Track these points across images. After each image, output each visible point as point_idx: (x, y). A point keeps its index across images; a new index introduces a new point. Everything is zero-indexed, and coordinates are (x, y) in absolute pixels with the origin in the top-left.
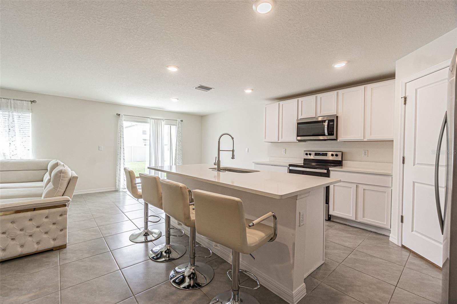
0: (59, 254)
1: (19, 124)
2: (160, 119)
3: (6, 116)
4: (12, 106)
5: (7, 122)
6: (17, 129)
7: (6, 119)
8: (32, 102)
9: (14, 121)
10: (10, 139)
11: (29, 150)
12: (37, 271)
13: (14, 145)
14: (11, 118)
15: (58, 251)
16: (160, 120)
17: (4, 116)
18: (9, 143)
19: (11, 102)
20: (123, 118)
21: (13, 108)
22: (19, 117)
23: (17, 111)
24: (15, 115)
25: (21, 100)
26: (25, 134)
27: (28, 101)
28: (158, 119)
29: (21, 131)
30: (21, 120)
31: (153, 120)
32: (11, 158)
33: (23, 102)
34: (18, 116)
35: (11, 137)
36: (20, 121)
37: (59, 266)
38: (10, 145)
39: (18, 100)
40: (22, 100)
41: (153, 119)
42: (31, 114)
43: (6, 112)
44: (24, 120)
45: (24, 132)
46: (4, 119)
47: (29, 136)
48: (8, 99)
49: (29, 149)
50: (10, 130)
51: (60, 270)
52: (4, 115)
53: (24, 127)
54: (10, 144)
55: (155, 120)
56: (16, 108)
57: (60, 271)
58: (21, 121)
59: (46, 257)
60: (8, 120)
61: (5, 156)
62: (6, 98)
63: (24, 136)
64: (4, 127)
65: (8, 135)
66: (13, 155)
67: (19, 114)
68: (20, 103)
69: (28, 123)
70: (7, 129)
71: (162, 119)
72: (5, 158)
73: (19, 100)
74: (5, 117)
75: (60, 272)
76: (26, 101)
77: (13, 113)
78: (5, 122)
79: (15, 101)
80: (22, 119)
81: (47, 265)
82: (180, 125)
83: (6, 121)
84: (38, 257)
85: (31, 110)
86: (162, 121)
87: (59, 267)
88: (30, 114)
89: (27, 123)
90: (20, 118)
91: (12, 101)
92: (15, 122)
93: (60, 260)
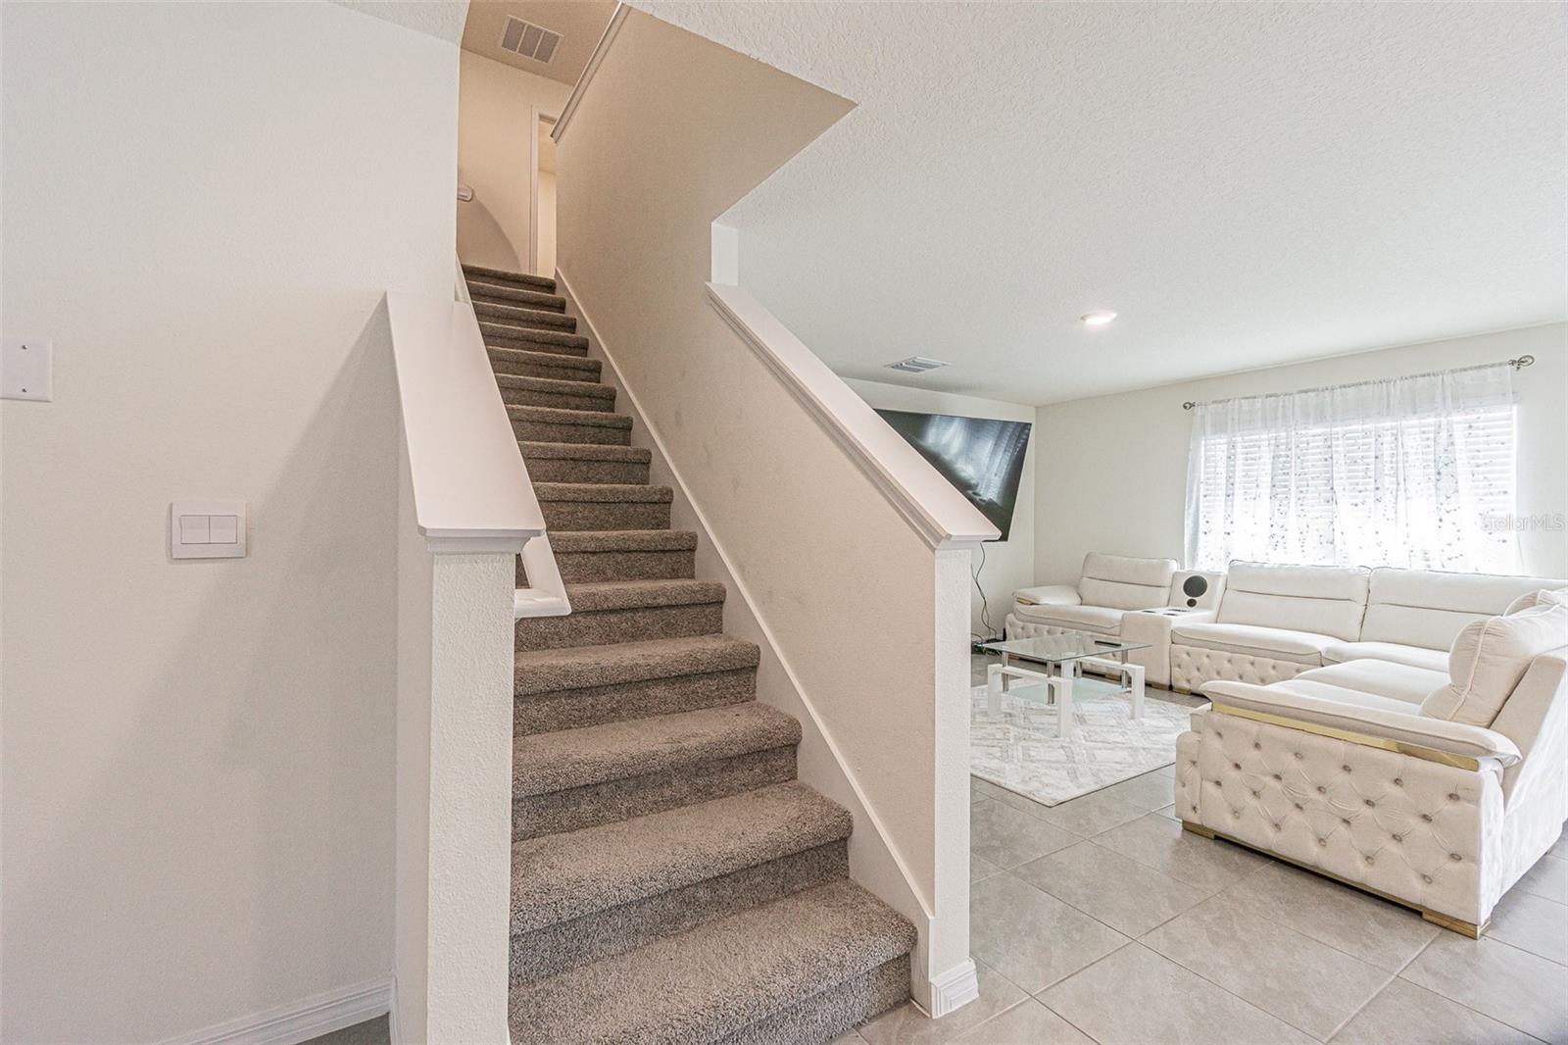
0: (1430, 940)
1: (1470, 451)
3: (1429, 432)
4: (1448, 392)
5: (1432, 450)
6: (1462, 470)
7: (1428, 439)
8: (1519, 363)
9: (1452, 444)
10: (1440, 506)
11: (1504, 541)
12: (1325, 941)
13: (1454, 524)
14: (1444, 434)
15: (1439, 930)
17: (1424, 432)
18: (1438, 518)
19: (1443, 380)
21: (1449, 401)
22: (1470, 427)
23: (1464, 409)
24: (1459, 423)
25: (1476, 368)
26: (1491, 485)
27: (1500, 365)
29: (1476, 476)
30: (1477, 436)
32: (1443, 567)
33: (1483, 370)
34: (1467, 425)
35: (1442, 499)
36: (1475, 439)
37: (1393, 977)
38: (1440, 524)
39: (1465, 370)
40: (1480, 367)
42: (1515, 408)
43: (1429, 416)
44: (1488, 436)
45: (1485, 478)
46: (1423, 440)
47: (1505, 492)
48: (1434, 375)
49: (1505, 538)
50: (1439, 473)
51: (1385, 988)
52: (1424, 429)
53: (1486, 461)
54: (1441, 520)
56: (1458, 400)
57: (1381, 992)
58: (1481, 440)
59: (1385, 924)
60: (1435, 441)
61: (1427, 560)
62: (1428, 371)
63: (1487, 490)
64: (1424, 467)
65: (1433, 491)
66: (1450, 559)
67: (1469, 417)
68: (1472, 379)
69: (1503, 443)
70: (1432, 471)
72: (1429, 566)
73: (1471, 369)
74: (1424, 436)
75: (1377, 996)
76: (1493, 366)
77: (1449, 418)
78: (1427, 450)
79: (1458, 375)
80: (1481, 432)
81: (1366, 946)
83: (1429, 447)
84: (1364, 907)
85: (1511, 395)
87: (1390, 980)
88: (1511, 410)
89: (1497, 443)
90: (1473, 432)
91: (1448, 378)
92: (1457, 448)
93: (1413, 961)
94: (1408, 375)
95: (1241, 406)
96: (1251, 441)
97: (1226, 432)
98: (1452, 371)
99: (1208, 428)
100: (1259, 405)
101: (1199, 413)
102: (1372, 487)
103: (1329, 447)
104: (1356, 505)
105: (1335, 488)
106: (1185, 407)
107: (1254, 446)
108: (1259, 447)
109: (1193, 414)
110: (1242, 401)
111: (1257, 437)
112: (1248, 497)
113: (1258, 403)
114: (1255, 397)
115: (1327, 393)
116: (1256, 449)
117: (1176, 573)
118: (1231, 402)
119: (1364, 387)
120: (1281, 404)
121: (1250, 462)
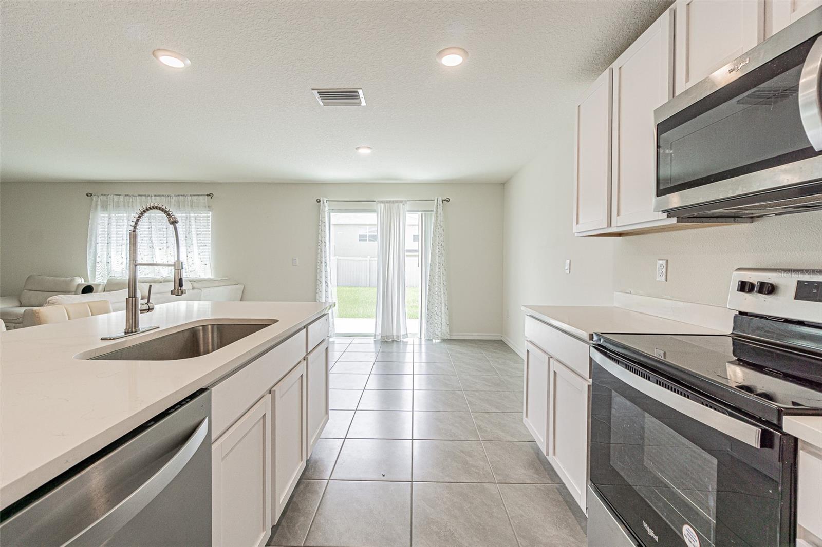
1: (197, 229)
2: (397, 202)
3: (183, 220)
4: (188, 204)
6: (194, 236)
8: (209, 196)
9: (191, 225)
10: (187, 250)
11: (206, 265)
13: (191, 258)
14: (188, 221)
16: (397, 204)
18: (187, 255)
19: (187, 198)
20: (326, 207)
21: (190, 207)
23: (194, 211)
24: (193, 216)
25: (198, 195)
26: (201, 242)
27: (204, 195)
28: (393, 202)
29: (198, 239)
30: (198, 223)
31: (382, 205)
34: (195, 218)
35: (188, 247)
38: (187, 258)
39: (194, 195)
41: (382, 202)
44: (201, 223)
45: (200, 239)
46: (182, 223)
47: (206, 245)
48: (185, 196)
49: (206, 263)
50: (186, 237)
53: (200, 233)
55: (387, 204)
56: (192, 207)
60: (185, 224)
63: (201, 245)
65: (185, 244)
66: (191, 272)
67: (196, 214)
68: (197, 200)
71: (401, 202)
72: (186, 276)
73: (196, 195)
76: (201, 195)
77: (189, 215)
79: (192, 197)
80: (200, 221)
82: (440, 210)
83: (183, 226)
85: (209, 208)
86: (401, 204)
88: (209, 214)
89: (204, 226)
90: (197, 221)
91: (189, 198)
94: (177, 194)
95: (113, 198)
96: (119, 216)
97: (107, 210)
98: (191, 195)
99: (99, 207)
100: (122, 199)
101: (94, 199)
102: (165, 242)
103: (150, 222)
104: (161, 249)
105: (153, 241)
106: (87, 195)
107: (120, 219)
108: (123, 220)
109: (92, 199)
110: (115, 196)
111: (122, 215)
112: (118, 244)
113: (122, 198)
114: (120, 195)
115: (149, 197)
116: (122, 221)
117: (79, 284)
118: (109, 196)
119: (162, 197)
120: (131, 200)
121: (118, 227)
